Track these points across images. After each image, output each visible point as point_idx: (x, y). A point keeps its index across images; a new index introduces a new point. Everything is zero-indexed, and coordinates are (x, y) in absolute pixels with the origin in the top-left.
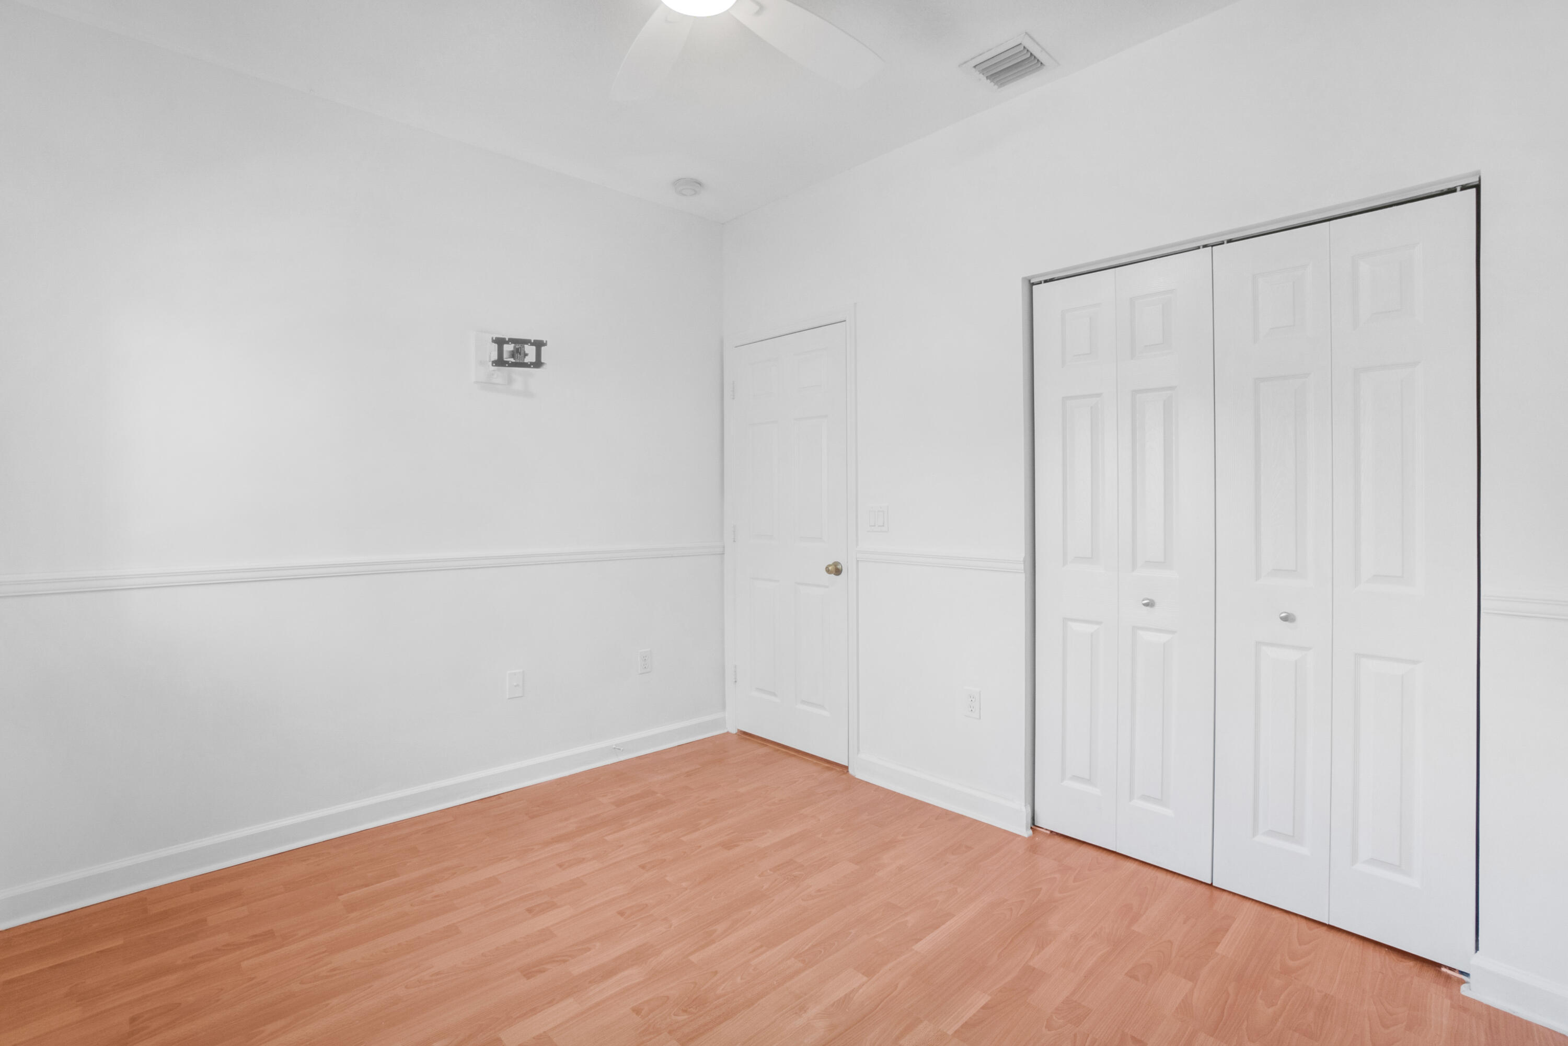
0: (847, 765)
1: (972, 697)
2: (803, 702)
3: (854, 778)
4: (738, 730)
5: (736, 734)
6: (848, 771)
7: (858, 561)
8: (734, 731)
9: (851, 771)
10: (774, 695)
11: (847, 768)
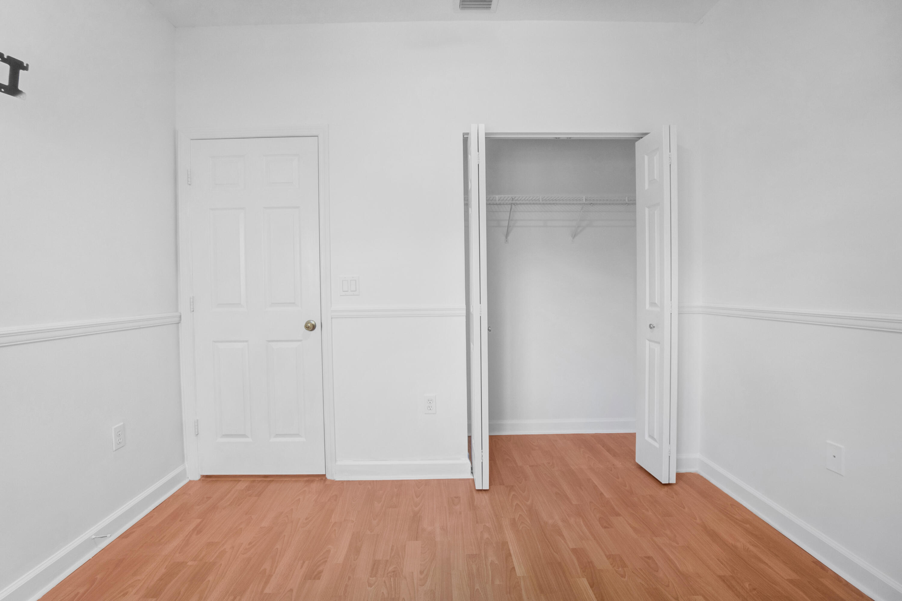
0: (324, 473)
1: (430, 400)
2: (277, 435)
3: (334, 482)
4: (201, 475)
5: (199, 480)
6: (326, 478)
7: (332, 318)
8: (197, 478)
9: (329, 477)
10: (244, 436)
11: (324, 475)
